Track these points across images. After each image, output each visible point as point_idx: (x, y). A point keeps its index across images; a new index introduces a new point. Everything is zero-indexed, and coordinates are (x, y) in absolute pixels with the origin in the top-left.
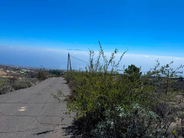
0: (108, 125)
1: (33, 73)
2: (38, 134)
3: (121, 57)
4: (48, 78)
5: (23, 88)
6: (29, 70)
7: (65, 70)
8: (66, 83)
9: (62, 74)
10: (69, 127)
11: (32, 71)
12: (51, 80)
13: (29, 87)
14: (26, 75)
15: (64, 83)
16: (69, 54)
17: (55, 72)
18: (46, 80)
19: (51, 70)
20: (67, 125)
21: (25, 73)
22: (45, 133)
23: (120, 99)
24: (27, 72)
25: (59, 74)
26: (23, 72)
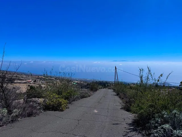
0: (157, 121)
1: (82, 84)
2: (113, 124)
3: (167, 77)
4: (98, 90)
5: (86, 97)
6: (79, 81)
7: (110, 82)
8: (116, 95)
9: (107, 86)
10: (130, 124)
11: (82, 82)
12: (102, 92)
13: (89, 97)
14: (77, 86)
15: (114, 95)
16: (116, 67)
17: (101, 84)
18: (97, 91)
19: (97, 81)
20: (128, 122)
21: (76, 84)
22: (117, 124)
23: (165, 108)
24: (77, 83)
25: (105, 86)
26: (74, 83)
